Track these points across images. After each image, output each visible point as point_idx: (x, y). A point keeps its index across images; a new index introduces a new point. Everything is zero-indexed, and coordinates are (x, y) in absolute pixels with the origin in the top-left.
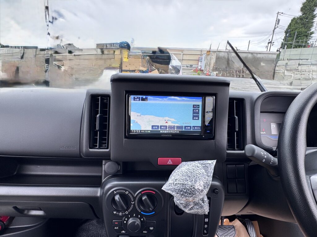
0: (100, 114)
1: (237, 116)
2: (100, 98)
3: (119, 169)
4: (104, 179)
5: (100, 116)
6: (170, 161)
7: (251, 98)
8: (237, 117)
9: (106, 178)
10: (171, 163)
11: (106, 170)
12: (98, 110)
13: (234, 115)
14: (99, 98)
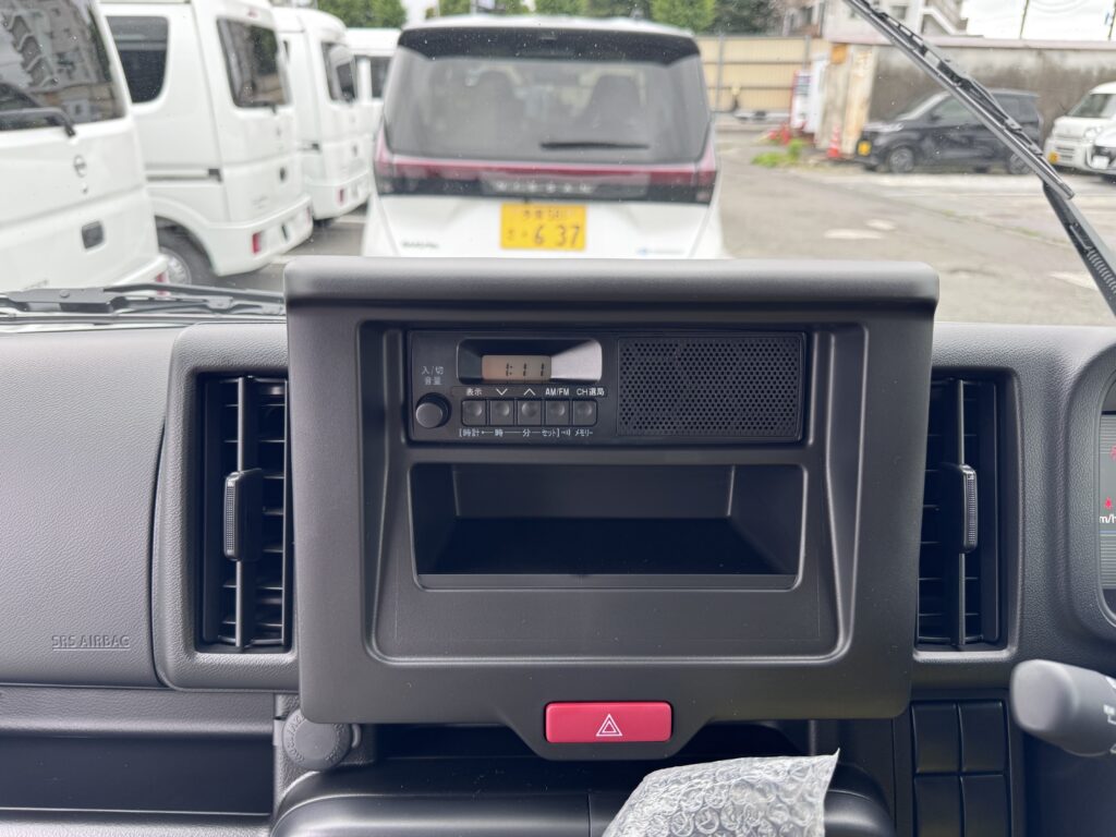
0: (244, 468)
1: (974, 467)
2: (240, 381)
3: (355, 742)
4: (284, 789)
5: (240, 484)
6: (609, 720)
7: (1050, 366)
8: (969, 472)
9: (294, 784)
10: (617, 733)
11: (288, 750)
12: (236, 445)
13: (957, 461)
14: (236, 384)
